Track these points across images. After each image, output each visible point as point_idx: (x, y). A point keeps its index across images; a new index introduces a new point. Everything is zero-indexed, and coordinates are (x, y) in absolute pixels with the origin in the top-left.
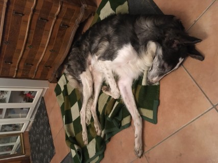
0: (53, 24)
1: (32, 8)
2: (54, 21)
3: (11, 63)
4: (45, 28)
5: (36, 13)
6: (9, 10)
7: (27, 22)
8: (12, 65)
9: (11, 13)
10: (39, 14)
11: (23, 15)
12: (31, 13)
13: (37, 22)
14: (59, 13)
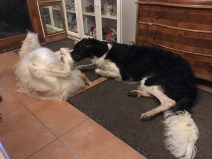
3: (157, 19)
4: (205, 49)
8: (155, 19)
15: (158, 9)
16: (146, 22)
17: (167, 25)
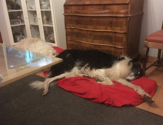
0: (109, 45)
1: (117, 31)
2: (111, 45)
3: (76, 24)
4: (105, 41)
5: (114, 34)
6: (112, 18)
7: (107, 30)
9: (110, 20)
10: (114, 36)
11: (111, 27)
12: (114, 31)
13: (108, 36)
14: (118, 48)
15: (76, 18)
16: (70, 27)
17: (82, 28)
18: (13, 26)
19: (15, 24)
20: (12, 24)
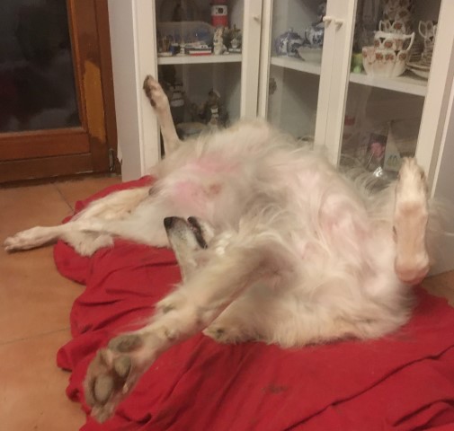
18: (169, 60)
19: (187, 52)
20: (168, 50)
